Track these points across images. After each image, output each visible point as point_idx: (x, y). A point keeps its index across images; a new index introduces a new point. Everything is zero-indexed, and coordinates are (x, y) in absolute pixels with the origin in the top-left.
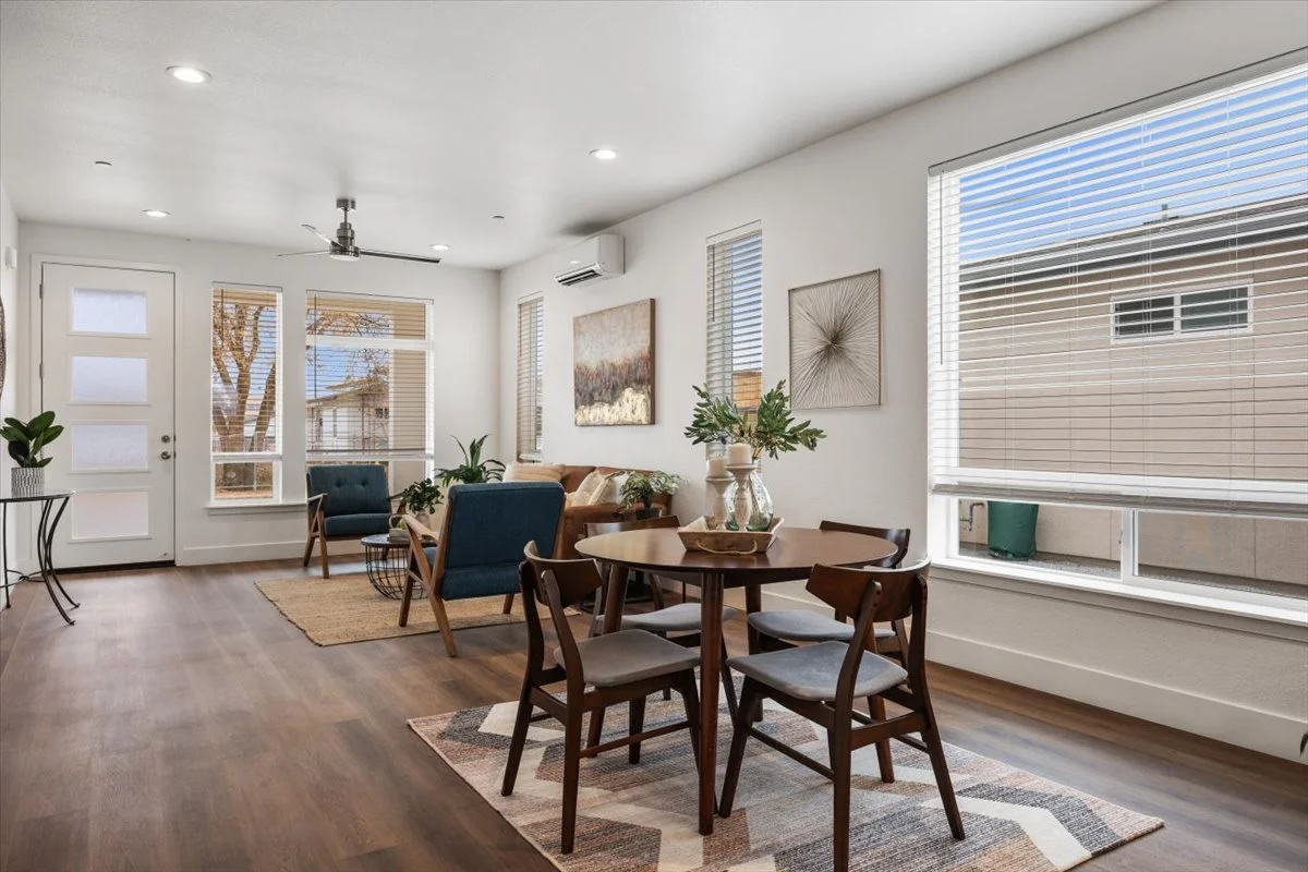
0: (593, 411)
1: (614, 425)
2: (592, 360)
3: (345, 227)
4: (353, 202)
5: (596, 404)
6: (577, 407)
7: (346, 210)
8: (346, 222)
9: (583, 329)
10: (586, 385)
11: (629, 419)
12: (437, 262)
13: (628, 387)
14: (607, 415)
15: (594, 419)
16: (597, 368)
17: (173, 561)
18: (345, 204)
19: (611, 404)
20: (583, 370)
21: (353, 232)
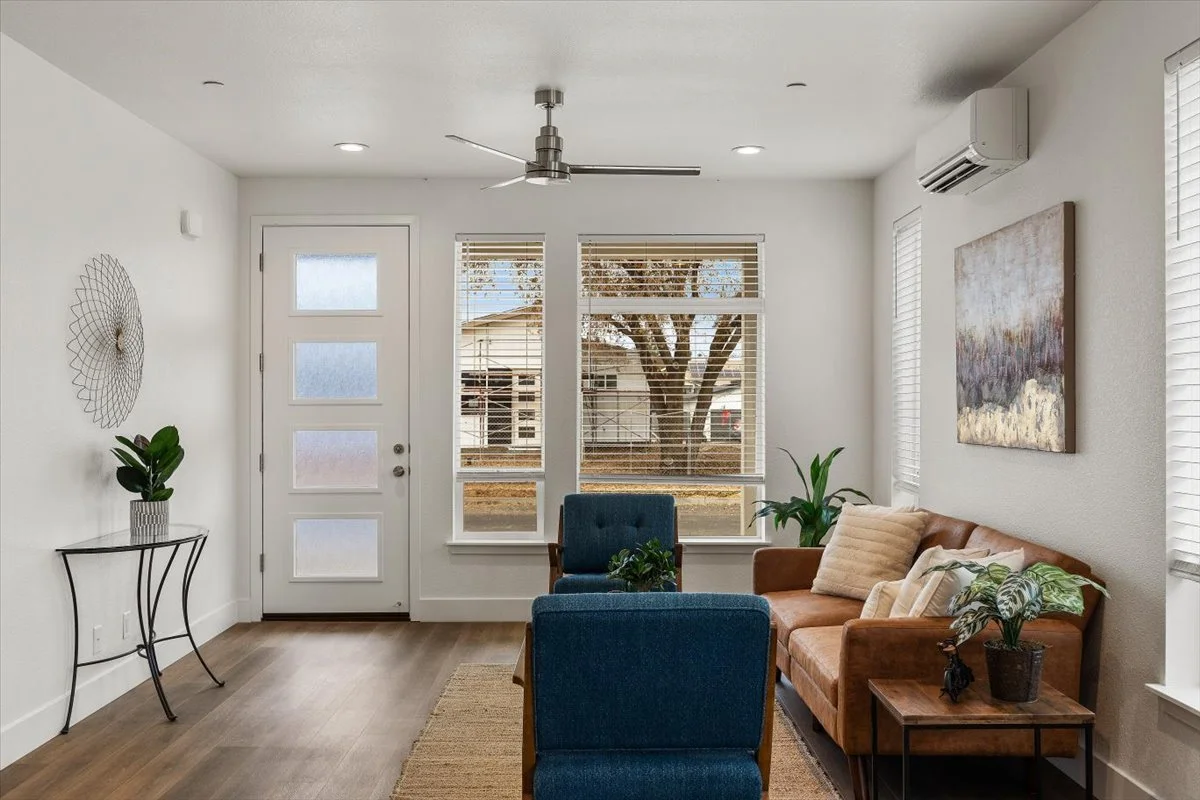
0: (982, 417)
1: (1011, 447)
2: (980, 323)
3: (548, 132)
4: (559, 94)
5: (986, 406)
6: (960, 409)
7: (549, 107)
8: (549, 126)
9: (968, 268)
10: (971, 370)
11: (1032, 440)
12: (698, 173)
13: (1031, 377)
14: (1001, 427)
15: (983, 434)
16: (986, 341)
17: (407, 615)
18: (547, 97)
19: (1006, 408)
20: (967, 343)
21: (558, 140)
